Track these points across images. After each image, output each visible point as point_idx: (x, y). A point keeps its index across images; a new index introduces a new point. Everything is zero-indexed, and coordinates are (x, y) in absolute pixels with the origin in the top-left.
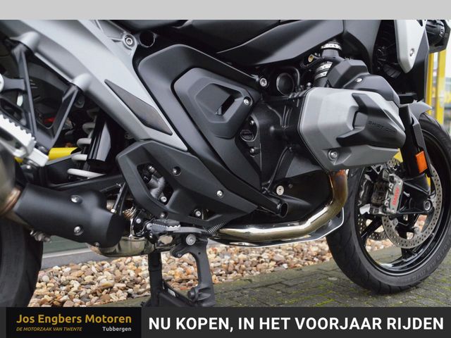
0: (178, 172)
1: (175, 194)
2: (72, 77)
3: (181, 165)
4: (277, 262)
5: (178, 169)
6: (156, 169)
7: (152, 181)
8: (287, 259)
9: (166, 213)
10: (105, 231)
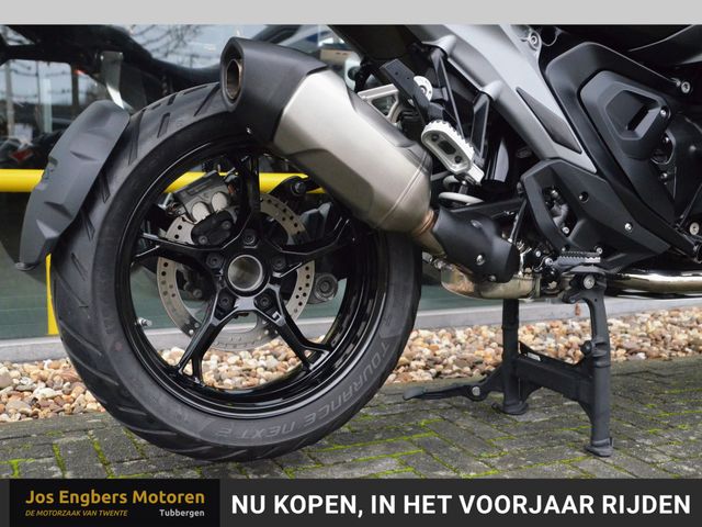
0: (584, 199)
1: (579, 225)
2: (482, 85)
3: (589, 189)
4: (628, 350)
5: (585, 195)
6: (559, 193)
7: (555, 207)
8: (642, 347)
9: (568, 247)
10: (504, 262)
